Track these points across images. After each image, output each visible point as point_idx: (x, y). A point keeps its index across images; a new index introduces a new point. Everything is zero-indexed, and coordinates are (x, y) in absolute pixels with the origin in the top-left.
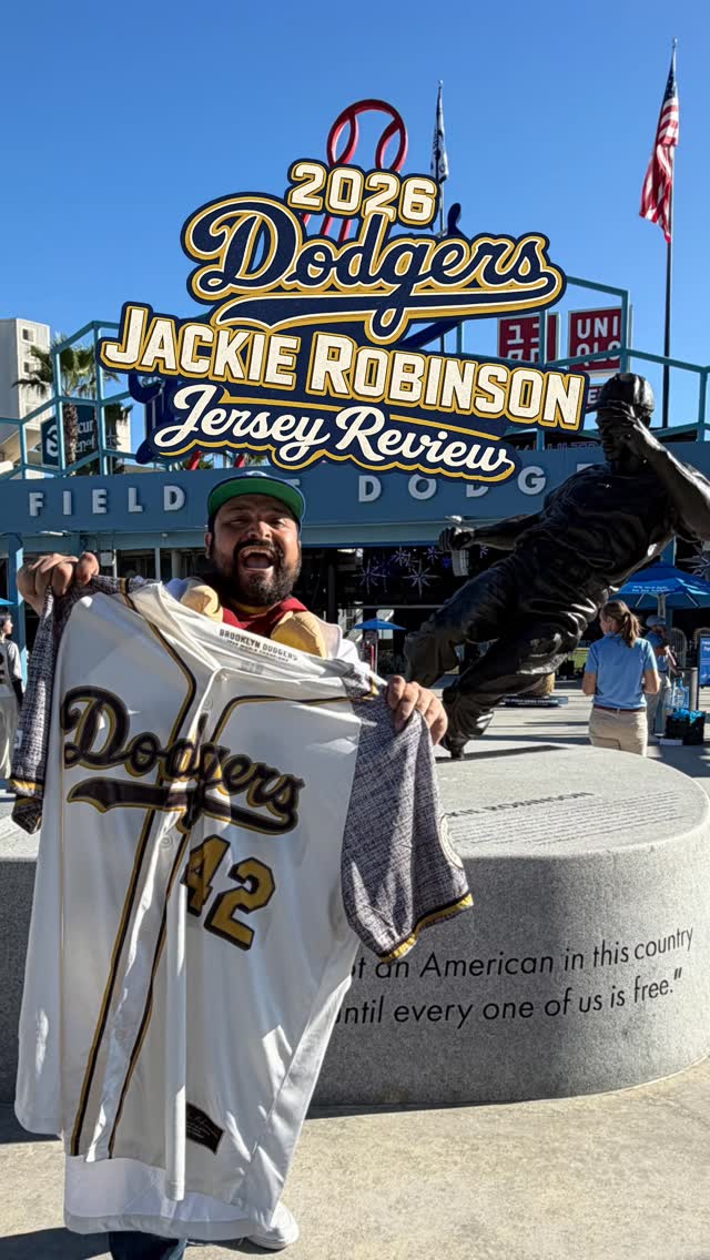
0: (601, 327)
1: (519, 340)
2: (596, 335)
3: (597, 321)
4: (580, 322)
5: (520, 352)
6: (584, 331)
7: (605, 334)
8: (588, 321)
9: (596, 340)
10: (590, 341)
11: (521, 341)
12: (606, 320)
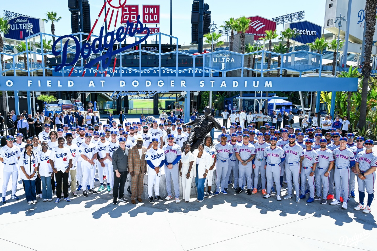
0: (152, 11)
1: (127, 12)
2: (150, 13)
3: (150, 8)
4: (145, 8)
5: (128, 16)
6: (147, 11)
7: (153, 13)
8: (148, 8)
9: (150, 14)
10: (148, 14)
11: (128, 12)
12: (153, 8)
